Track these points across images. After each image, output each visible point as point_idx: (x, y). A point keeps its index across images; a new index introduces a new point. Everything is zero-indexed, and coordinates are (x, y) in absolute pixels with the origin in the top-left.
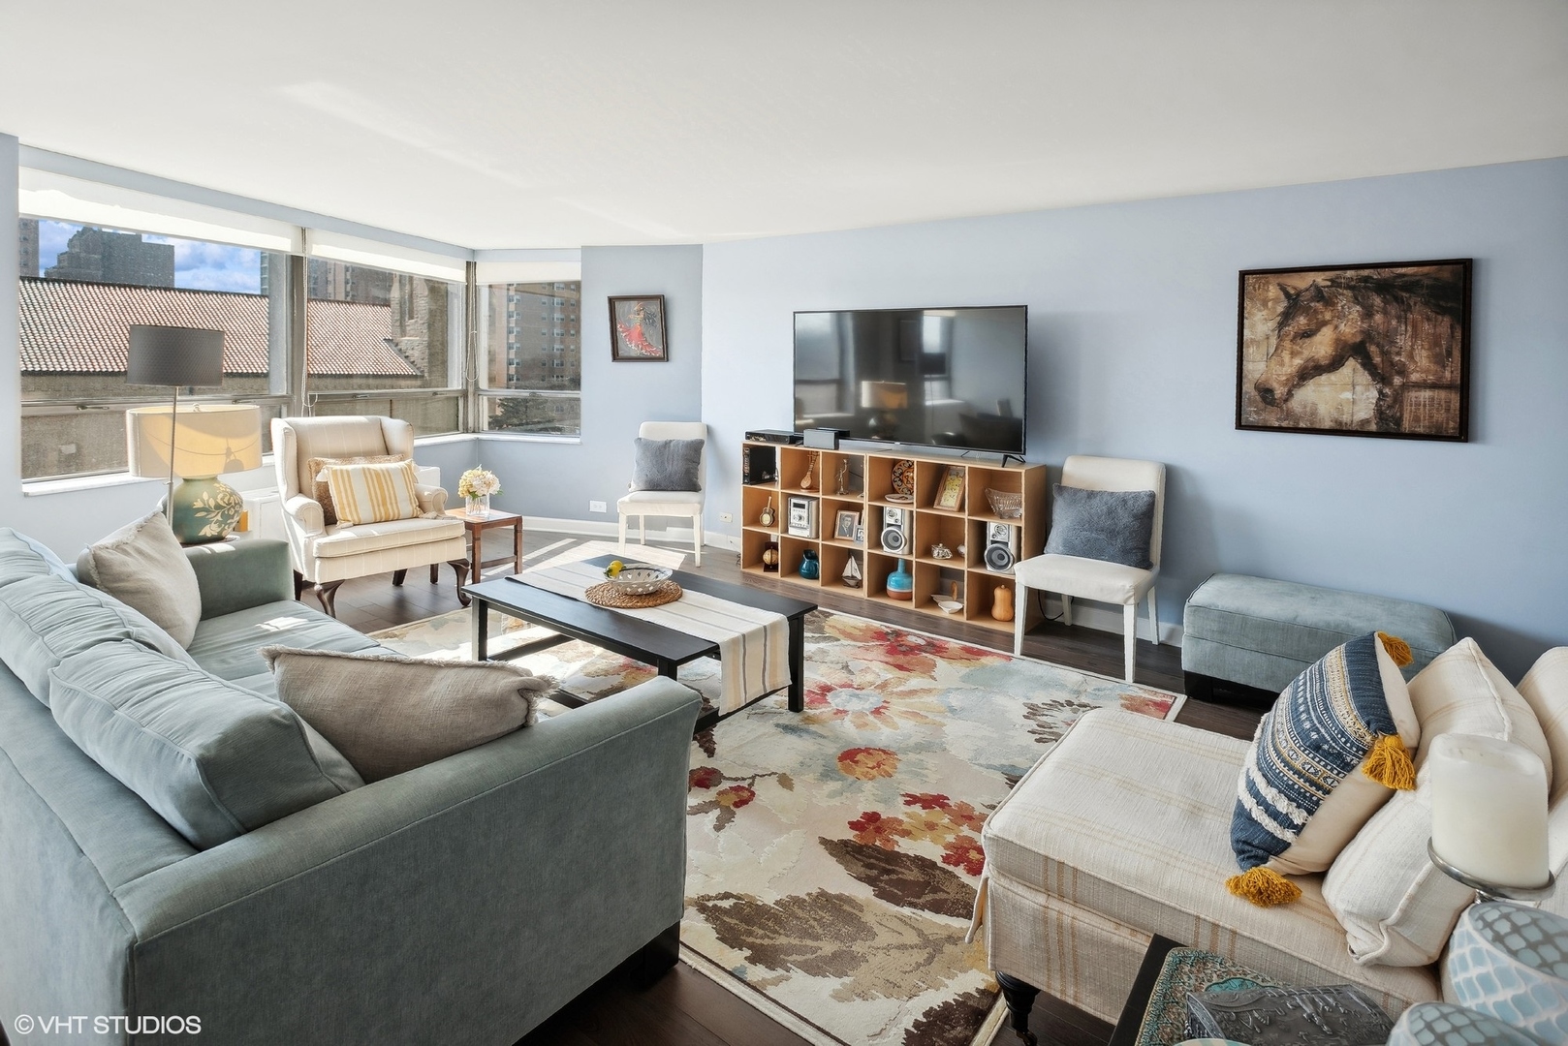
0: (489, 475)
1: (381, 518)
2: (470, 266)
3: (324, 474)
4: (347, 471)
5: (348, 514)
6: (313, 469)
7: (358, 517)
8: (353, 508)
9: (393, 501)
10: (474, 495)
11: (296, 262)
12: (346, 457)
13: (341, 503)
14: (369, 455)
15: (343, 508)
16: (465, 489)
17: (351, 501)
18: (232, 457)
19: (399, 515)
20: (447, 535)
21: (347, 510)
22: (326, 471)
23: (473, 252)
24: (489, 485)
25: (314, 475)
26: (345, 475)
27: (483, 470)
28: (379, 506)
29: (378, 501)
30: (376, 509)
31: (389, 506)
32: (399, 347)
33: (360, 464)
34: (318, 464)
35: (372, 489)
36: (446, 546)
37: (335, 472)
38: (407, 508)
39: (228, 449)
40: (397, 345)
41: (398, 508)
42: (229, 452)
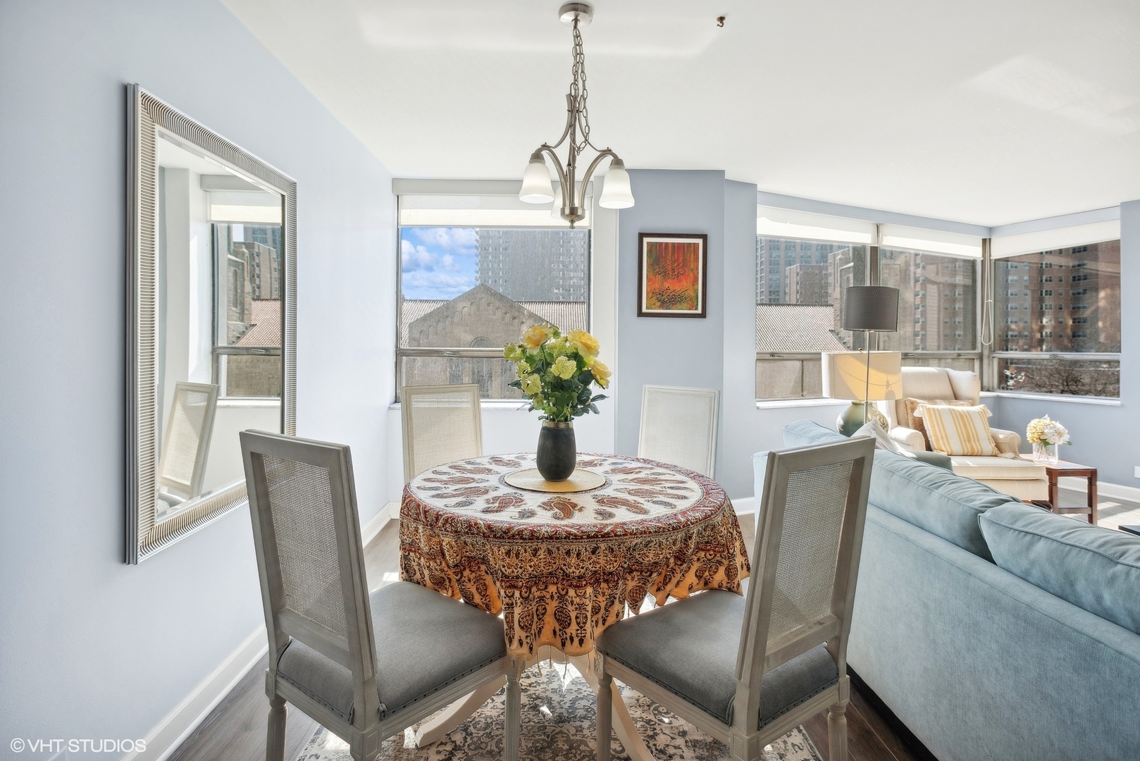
0: (1059, 425)
1: (968, 452)
2: (986, 243)
3: (920, 411)
4: (938, 410)
5: (942, 445)
6: (909, 407)
7: (951, 449)
8: (945, 440)
9: (976, 439)
10: (1045, 442)
11: (874, 250)
12: (931, 399)
13: (936, 436)
14: (944, 398)
15: (937, 440)
16: (1036, 435)
17: (943, 434)
18: (890, 389)
19: (982, 451)
20: (1031, 475)
21: (941, 442)
22: (921, 409)
23: (991, 230)
24: (1060, 434)
25: (909, 411)
26: (937, 411)
27: (1051, 420)
28: (965, 441)
29: (964, 437)
30: (964, 444)
31: (973, 443)
32: (839, 336)
33: (942, 406)
34: (912, 403)
35: (958, 427)
36: (1030, 485)
37: (929, 410)
38: (989, 447)
39: (888, 382)
40: (838, 334)
41: (980, 445)
42: (888, 385)
